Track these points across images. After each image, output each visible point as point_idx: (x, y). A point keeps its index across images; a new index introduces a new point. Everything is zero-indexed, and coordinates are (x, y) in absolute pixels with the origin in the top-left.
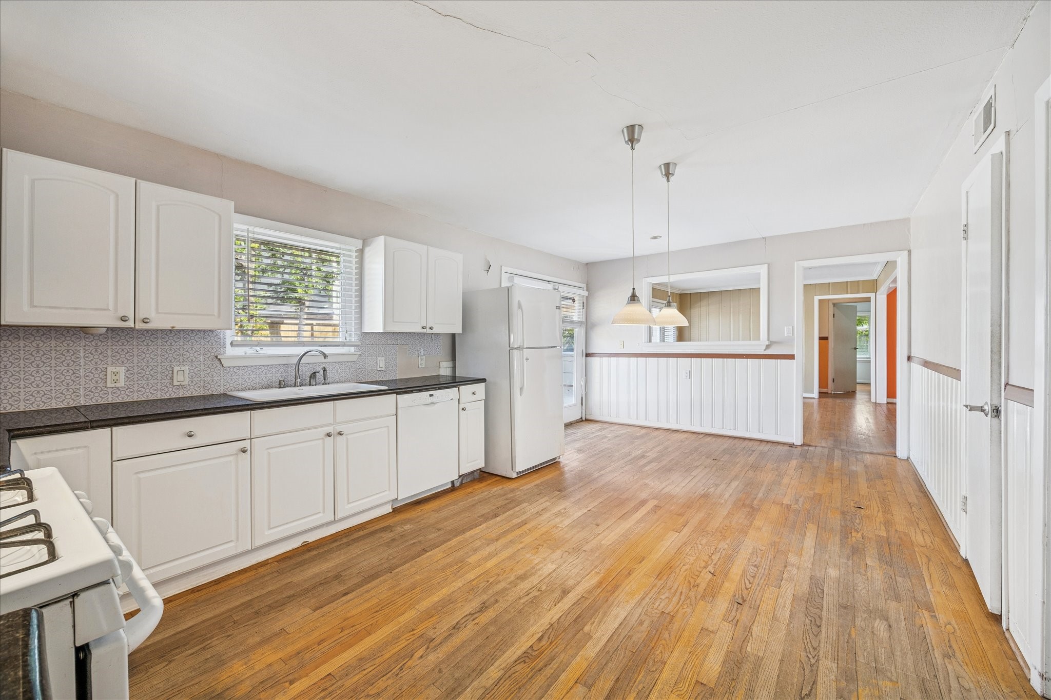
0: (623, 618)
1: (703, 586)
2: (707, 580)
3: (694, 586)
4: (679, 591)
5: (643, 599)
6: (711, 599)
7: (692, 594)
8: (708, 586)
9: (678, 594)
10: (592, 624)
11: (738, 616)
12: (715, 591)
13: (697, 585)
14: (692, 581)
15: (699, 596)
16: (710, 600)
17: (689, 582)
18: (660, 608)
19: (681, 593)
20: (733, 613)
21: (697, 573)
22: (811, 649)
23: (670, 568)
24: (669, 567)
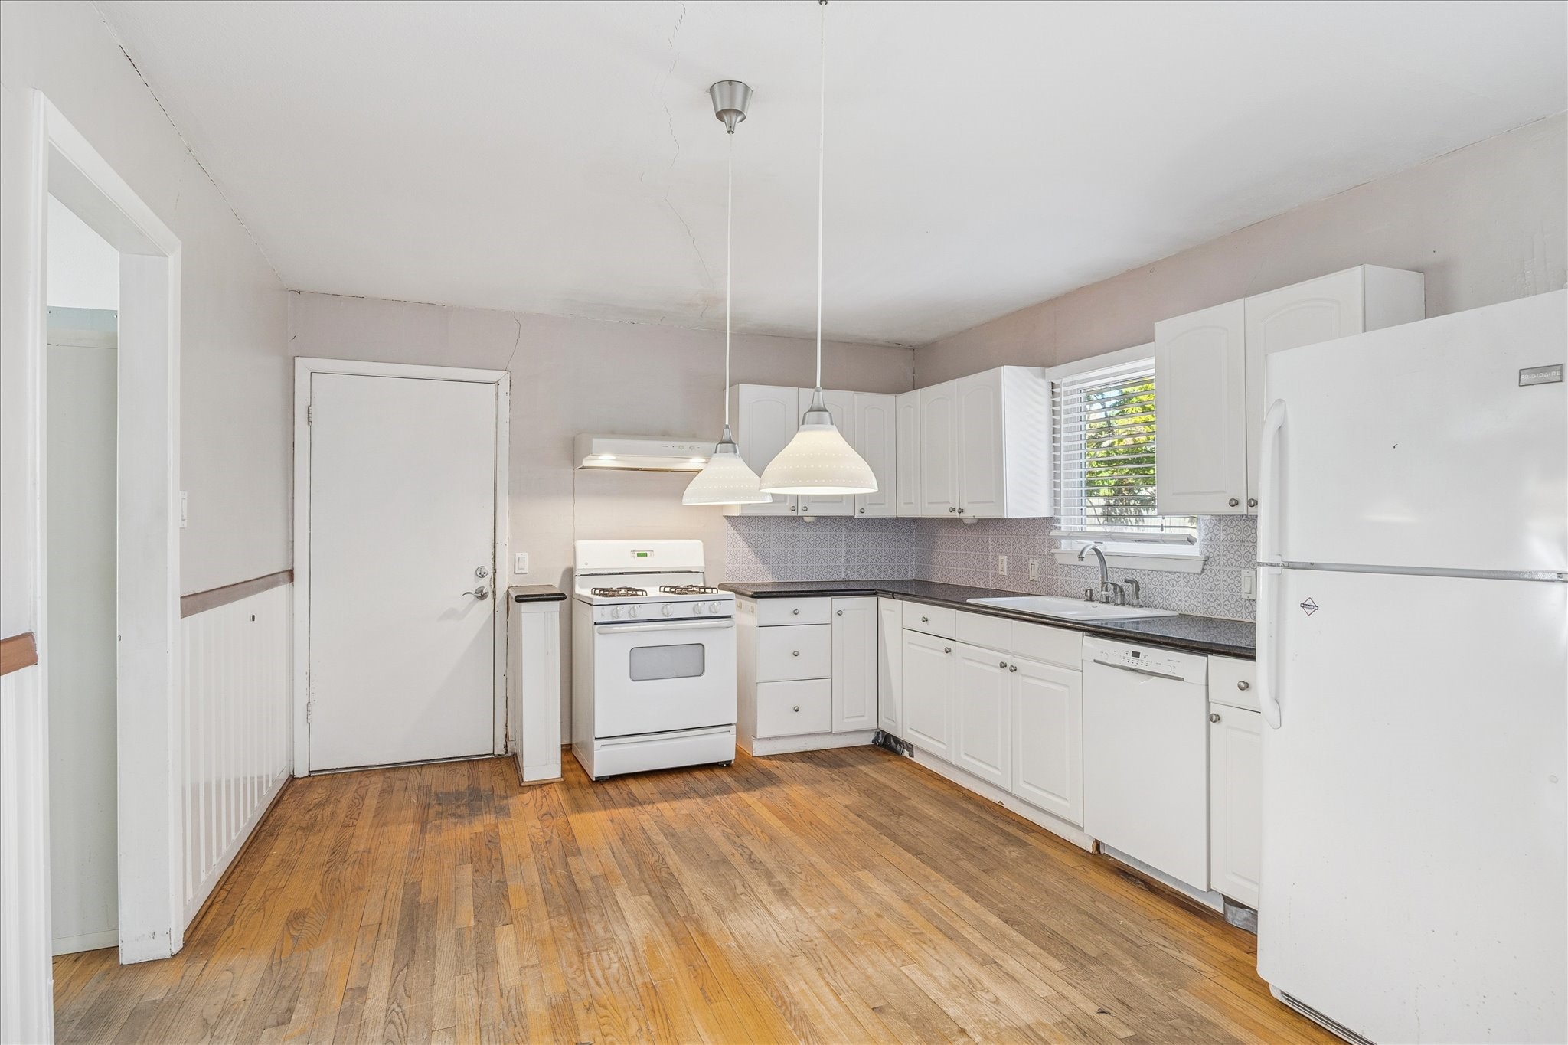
0: (629, 923)
1: (580, 1014)
2: (582, 1028)
3: (591, 1004)
4: (604, 985)
5: (634, 950)
6: (554, 1003)
7: (584, 993)
8: (573, 1018)
9: (602, 981)
10: (649, 904)
11: (504, 1002)
12: (558, 1018)
13: (588, 1009)
14: (603, 1012)
15: (572, 995)
16: (553, 999)
17: (604, 1007)
18: (604, 954)
19: (599, 985)
20: (512, 1002)
21: (606, 1029)
22: (396, 1019)
23: (653, 1011)
24: (656, 1008)
